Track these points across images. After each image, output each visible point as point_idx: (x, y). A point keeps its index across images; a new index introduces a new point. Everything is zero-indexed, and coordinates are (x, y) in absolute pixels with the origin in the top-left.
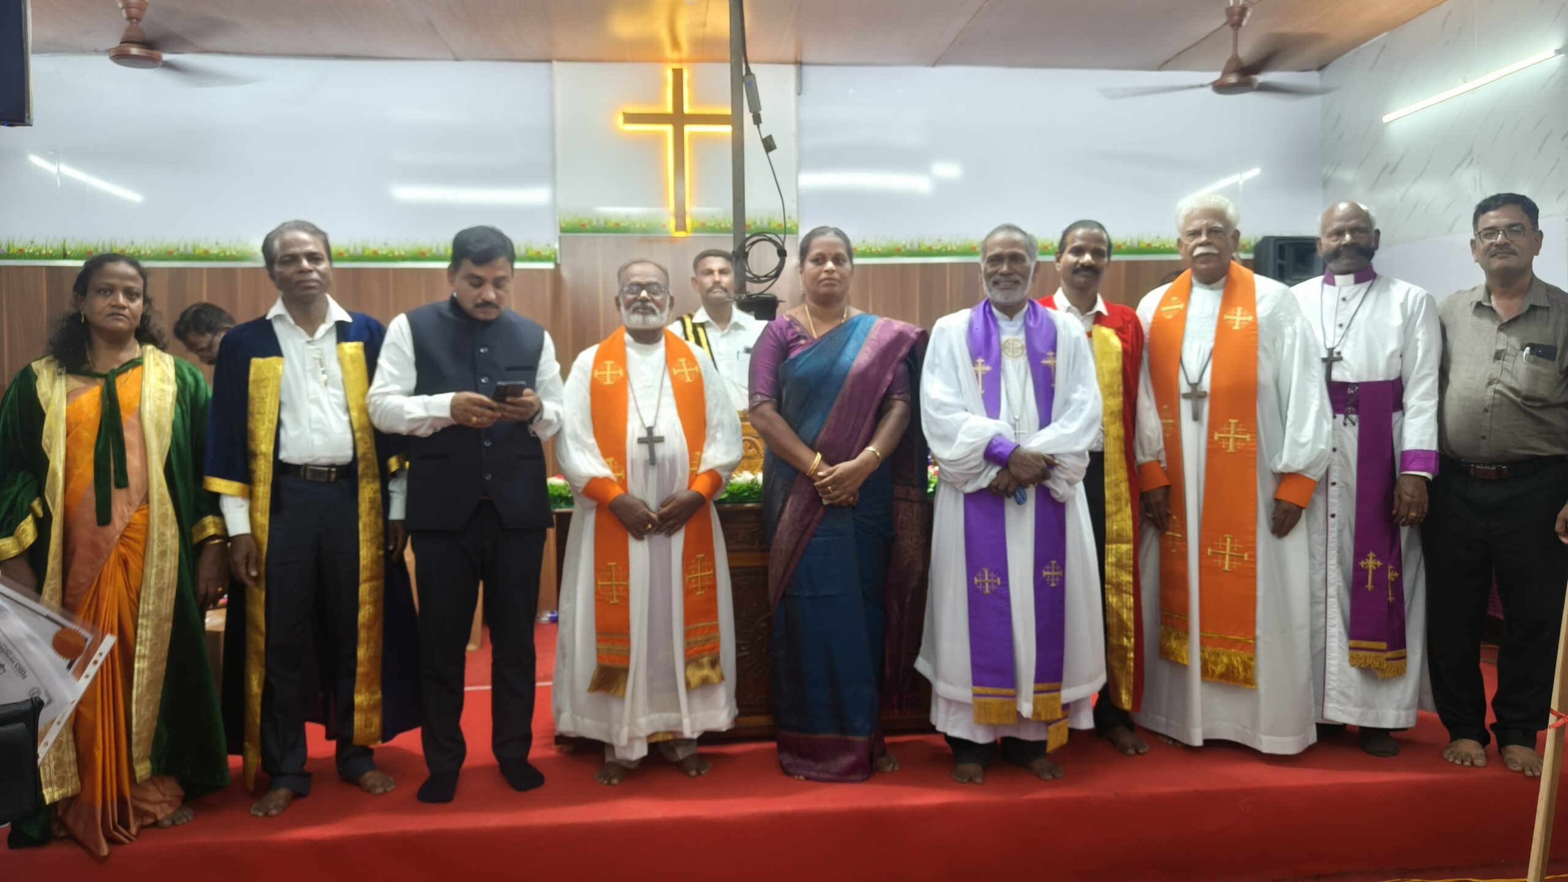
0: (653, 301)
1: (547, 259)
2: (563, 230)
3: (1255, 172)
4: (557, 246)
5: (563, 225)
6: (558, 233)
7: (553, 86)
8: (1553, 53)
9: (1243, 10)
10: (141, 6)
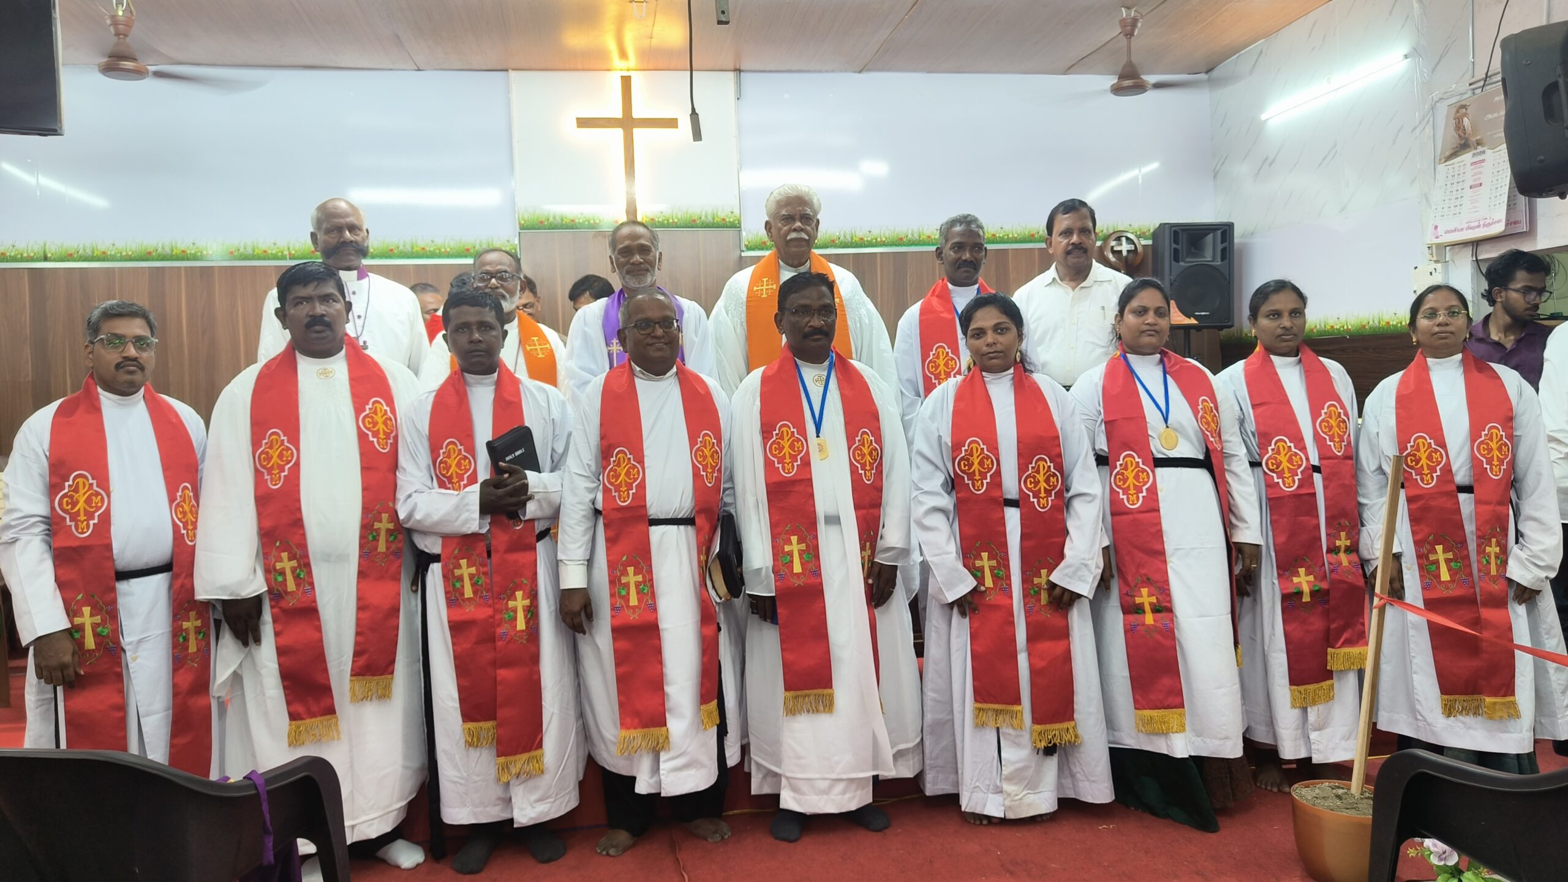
2: (522, 227)
4: (517, 242)
5: (523, 222)
6: (518, 230)
7: (509, 93)
8: (1402, 57)
9: (1135, 22)
10: (128, 25)
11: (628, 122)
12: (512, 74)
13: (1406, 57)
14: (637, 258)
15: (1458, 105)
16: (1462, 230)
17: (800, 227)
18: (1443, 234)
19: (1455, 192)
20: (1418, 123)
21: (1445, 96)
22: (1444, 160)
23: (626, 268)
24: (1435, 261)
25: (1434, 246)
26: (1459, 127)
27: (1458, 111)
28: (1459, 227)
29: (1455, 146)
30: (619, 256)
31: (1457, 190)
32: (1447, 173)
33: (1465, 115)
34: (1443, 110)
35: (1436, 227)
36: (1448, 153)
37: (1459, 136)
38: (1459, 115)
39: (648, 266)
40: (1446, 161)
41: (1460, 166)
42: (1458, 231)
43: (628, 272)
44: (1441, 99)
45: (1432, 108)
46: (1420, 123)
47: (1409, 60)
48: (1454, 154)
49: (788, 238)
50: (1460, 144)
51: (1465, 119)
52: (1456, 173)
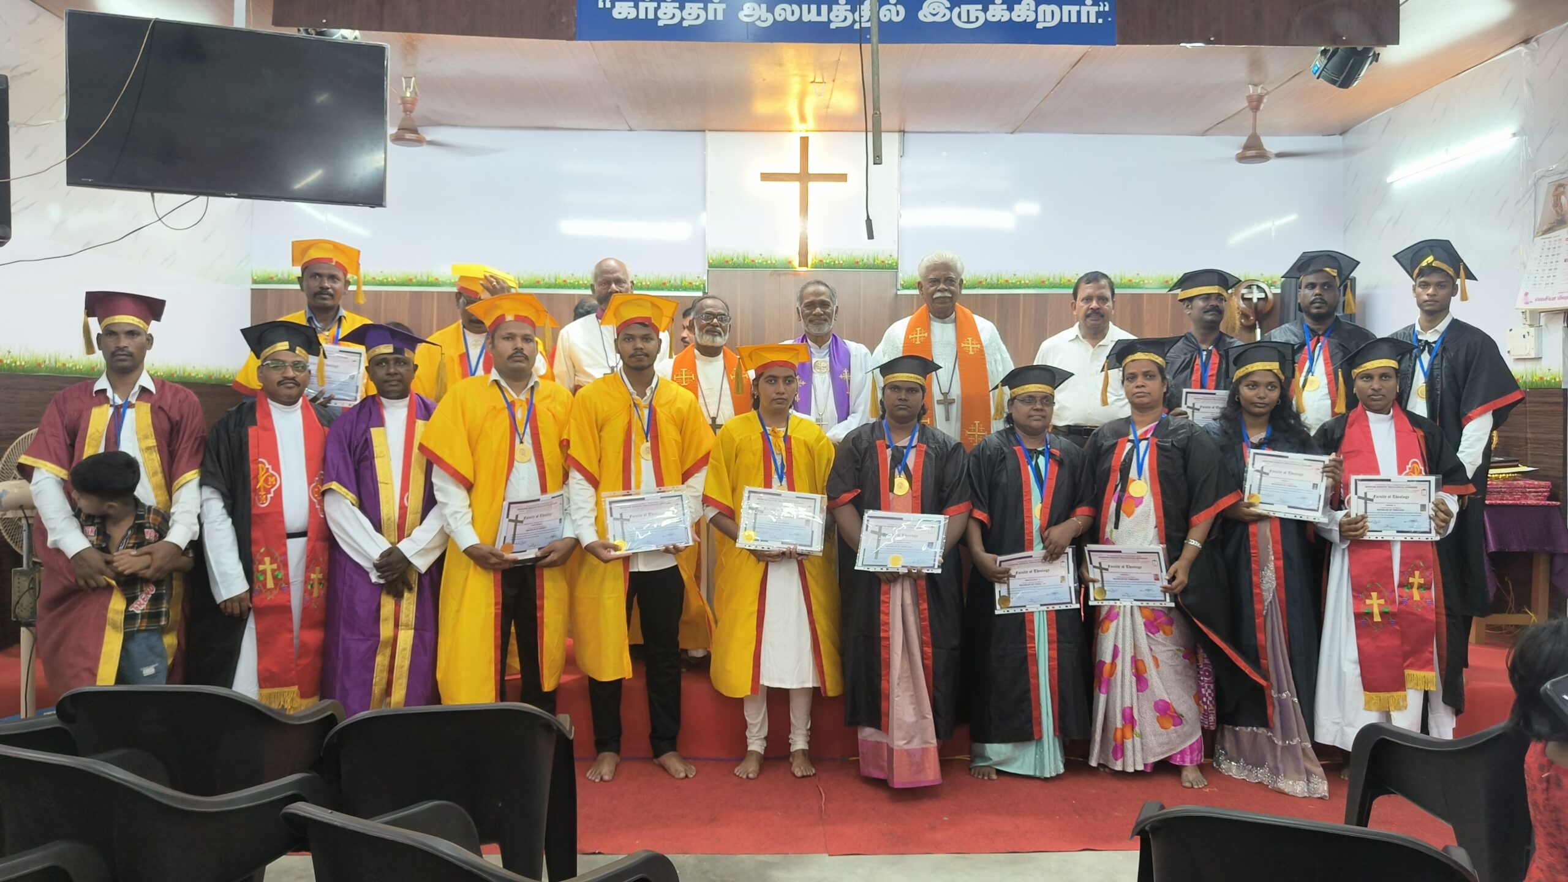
0: (721, 326)
1: (697, 289)
2: (710, 266)
3: (1293, 217)
4: (705, 278)
5: (711, 261)
6: (707, 268)
7: (705, 150)
8: (1510, 136)
9: (1260, 98)
10: (413, 102)
11: (804, 177)
12: (709, 134)
13: (1514, 135)
14: (818, 310)
15: (1557, 183)
16: (1554, 299)
17: (944, 289)
18: (1533, 301)
19: (1549, 264)
20: (1521, 196)
21: (1547, 174)
22: (1540, 234)
23: (809, 318)
24: (1530, 325)
25: (1528, 312)
26: (1557, 203)
27: (1556, 189)
28: (1552, 296)
29: (1552, 221)
30: (804, 309)
31: (1552, 262)
32: (1544, 246)
33: (1563, 193)
34: (1544, 186)
35: (1526, 294)
36: (1545, 228)
37: (1557, 212)
38: (1557, 192)
39: (827, 317)
40: (1543, 234)
41: (1556, 241)
42: (1550, 299)
43: (811, 321)
44: (1543, 176)
45: (1535, 184)
46: (1524, 196)
47: (1517, 138)
48: (1550, 230)
49: (935, 296)
50: (1557, 220)
51: (1563, 198)
52: (1552, 247)
